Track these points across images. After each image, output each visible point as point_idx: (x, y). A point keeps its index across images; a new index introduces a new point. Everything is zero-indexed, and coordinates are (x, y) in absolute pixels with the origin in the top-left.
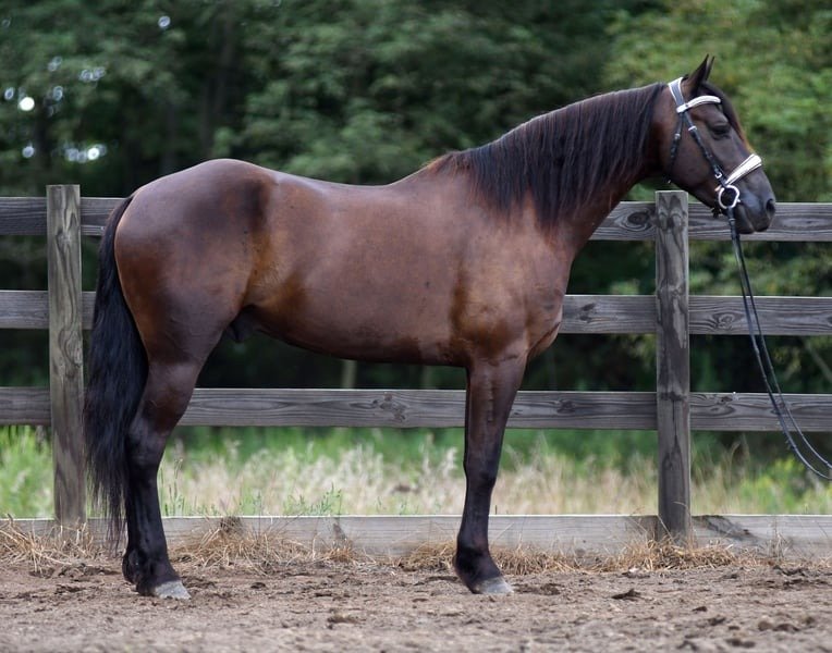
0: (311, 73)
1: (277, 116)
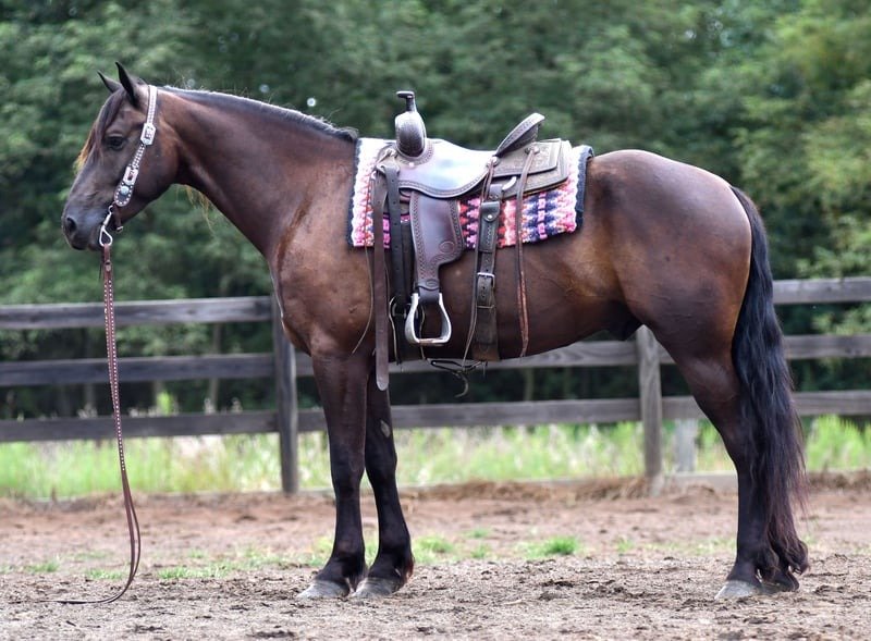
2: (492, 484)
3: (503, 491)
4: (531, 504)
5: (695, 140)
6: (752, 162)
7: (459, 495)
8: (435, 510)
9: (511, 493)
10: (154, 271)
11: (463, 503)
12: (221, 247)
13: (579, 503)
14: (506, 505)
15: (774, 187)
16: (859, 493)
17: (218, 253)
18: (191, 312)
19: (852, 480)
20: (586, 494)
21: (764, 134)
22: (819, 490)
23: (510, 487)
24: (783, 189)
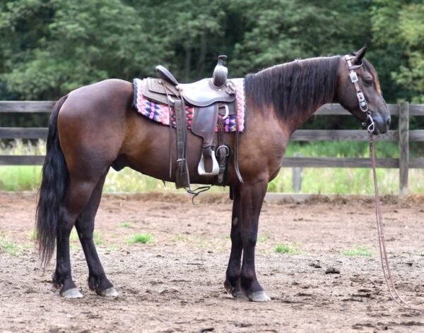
0: (266, 26)
1: (256, 40)
2: (162, 194)
3: (167, 197)
4: (179, 204)
5: (356, 11)
6: (378, 23)
7: (146, 198)
8: (132, 205)
9: (170, 198)
10: (92, 64)
11: (147, 203)
12: (125, 54)
13: (201, 205)
14: (167, 204)
15: (387, 36)
16: (334, 205)
17: (123, 56)
18: (23, 107)
19: (331, 200)
20: (206, 201)
21: (384, 10)
22: (316, 203)
23: (171, 196)
24: (392, 36)
